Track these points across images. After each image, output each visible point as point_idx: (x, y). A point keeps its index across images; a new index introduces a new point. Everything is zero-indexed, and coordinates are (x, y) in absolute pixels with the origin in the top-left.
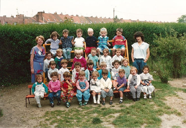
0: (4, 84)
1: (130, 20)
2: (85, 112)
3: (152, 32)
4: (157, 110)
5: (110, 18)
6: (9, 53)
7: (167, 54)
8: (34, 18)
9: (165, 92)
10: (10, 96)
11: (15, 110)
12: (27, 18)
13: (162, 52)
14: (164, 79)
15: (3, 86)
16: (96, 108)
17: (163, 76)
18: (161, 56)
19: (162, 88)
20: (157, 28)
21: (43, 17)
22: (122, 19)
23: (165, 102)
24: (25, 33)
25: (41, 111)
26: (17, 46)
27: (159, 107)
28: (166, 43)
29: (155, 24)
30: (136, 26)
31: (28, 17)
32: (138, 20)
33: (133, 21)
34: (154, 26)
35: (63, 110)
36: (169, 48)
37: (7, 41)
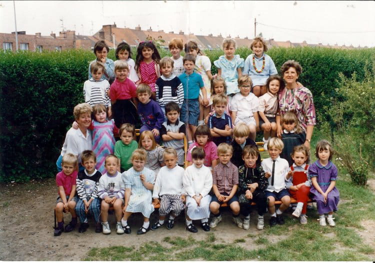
0: (16, 178)
1: (289, 42)
2: (176, 254)
3: (333, 69)
4: (342, 253)
5: (247, 38)
6: (27, 111)
7: (365, 119)
8: (95, 38)
9: (360, 207)
10: (22, 208)
11: (26, 243)
12: (80, 37)
13: (353, 113)
14: (357, 177)
15: (12, 184)
16: (201, 243)
17: (356, 170)
18: (352, 123)
19: (354, 196)
20: (343, 59)
21: (114, 36)
22: (273, 39)
23: (360, 233)
24: (60, 70)
25: (81, 247)
26: (43, 98)
27: (347, 248)
28: (364, 93)
29: (340, 50)
30: (299, 55)
31: (84, 35)
32: (305, 42)
33: (295, 44)
34: (338, 55)
35: (128, 247)
36: (370, 105)
37: (23, 87)
